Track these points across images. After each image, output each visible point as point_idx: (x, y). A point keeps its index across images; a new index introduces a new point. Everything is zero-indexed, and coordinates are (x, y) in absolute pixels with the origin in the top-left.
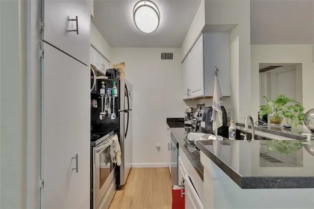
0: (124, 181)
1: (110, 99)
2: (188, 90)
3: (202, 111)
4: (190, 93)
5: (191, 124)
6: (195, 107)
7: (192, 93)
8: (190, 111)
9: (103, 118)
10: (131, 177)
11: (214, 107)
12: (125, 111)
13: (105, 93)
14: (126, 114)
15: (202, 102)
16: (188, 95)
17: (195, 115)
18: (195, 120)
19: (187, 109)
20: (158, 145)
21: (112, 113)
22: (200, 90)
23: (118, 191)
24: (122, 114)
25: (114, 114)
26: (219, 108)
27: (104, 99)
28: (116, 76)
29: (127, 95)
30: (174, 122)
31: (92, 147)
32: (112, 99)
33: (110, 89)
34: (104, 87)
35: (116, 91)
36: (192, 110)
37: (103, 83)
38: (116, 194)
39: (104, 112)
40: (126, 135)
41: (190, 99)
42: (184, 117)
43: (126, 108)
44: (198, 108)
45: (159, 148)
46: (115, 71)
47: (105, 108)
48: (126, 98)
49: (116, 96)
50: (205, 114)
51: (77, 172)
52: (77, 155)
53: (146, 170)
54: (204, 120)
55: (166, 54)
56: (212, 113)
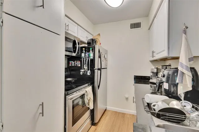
0: (97, 120)
1: (87, 60)
2: (153, 52)
3: (166, 72)
4: (155, 54)
5: (155, 82)
6: (160, 67)
7: (157, 54)
8: (155, 71)
9: (82, 73)
10: (104, 116)
11: (180, 69)
12: (99, 69)
13: (85, 56)
14: (99, 71)
15: (168, 63)
16: (153, 56)
17: (160, 75)
18: (159, 79)
19: (152, 69)
20: (127, 96)
21: (88, 70)
22: (164, 51)
23: (93, 126)
24: (96, 71)
25: (89, 71)
26: (187, 69)
27: (83, 60)
28: (93, 44)
29: (100, 57)
30: (140, 80)
31: (65, 95)
32: (88, 60)
33: (88, 53)
34: (84, 52)
35: (91, 55)
36: (157, 70)
37: (84, 49)
38: (91, 128)
39: (83, 69)
40: (99, 87)
41: (156, 61)
42: (150, 76)
43: (100, 67)
44: (163, 68)
45: (127, 99)
46: (93, 40)
47: (84, 67)
48: (99, 59)
49: (92, 58)
50: (169, 75)
51: (43, 116)
52: (43, 103)
53: (116, 113)
54: (167, 81)
55: (134, 24)
56: (177, 75)
